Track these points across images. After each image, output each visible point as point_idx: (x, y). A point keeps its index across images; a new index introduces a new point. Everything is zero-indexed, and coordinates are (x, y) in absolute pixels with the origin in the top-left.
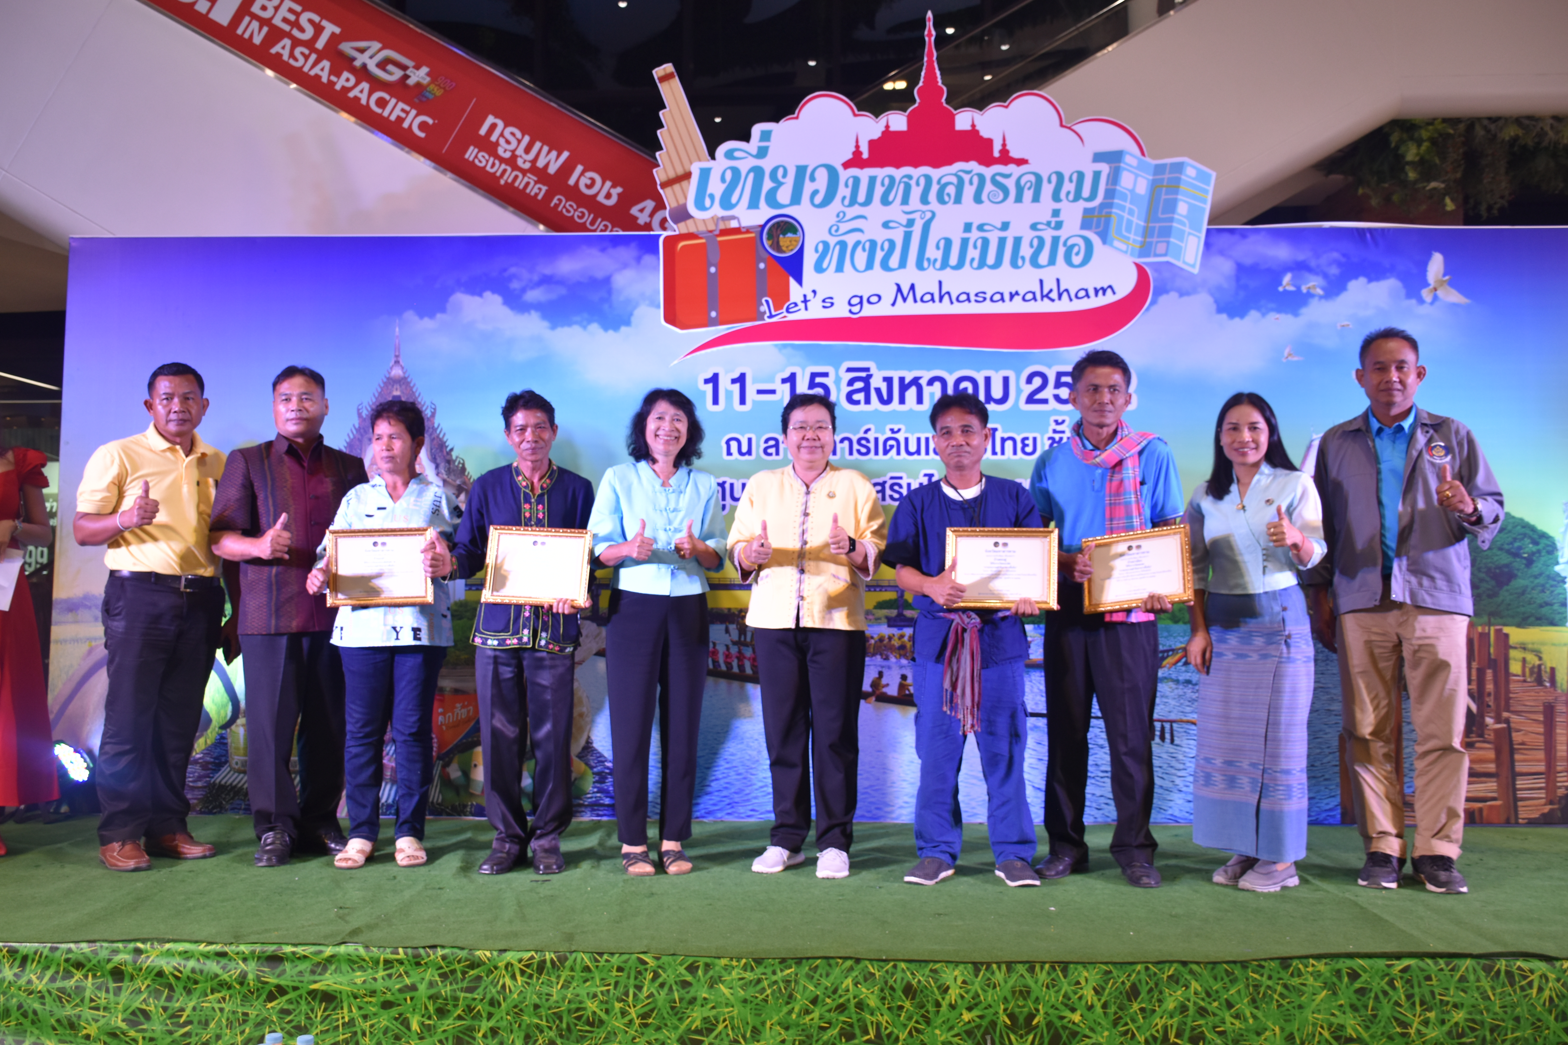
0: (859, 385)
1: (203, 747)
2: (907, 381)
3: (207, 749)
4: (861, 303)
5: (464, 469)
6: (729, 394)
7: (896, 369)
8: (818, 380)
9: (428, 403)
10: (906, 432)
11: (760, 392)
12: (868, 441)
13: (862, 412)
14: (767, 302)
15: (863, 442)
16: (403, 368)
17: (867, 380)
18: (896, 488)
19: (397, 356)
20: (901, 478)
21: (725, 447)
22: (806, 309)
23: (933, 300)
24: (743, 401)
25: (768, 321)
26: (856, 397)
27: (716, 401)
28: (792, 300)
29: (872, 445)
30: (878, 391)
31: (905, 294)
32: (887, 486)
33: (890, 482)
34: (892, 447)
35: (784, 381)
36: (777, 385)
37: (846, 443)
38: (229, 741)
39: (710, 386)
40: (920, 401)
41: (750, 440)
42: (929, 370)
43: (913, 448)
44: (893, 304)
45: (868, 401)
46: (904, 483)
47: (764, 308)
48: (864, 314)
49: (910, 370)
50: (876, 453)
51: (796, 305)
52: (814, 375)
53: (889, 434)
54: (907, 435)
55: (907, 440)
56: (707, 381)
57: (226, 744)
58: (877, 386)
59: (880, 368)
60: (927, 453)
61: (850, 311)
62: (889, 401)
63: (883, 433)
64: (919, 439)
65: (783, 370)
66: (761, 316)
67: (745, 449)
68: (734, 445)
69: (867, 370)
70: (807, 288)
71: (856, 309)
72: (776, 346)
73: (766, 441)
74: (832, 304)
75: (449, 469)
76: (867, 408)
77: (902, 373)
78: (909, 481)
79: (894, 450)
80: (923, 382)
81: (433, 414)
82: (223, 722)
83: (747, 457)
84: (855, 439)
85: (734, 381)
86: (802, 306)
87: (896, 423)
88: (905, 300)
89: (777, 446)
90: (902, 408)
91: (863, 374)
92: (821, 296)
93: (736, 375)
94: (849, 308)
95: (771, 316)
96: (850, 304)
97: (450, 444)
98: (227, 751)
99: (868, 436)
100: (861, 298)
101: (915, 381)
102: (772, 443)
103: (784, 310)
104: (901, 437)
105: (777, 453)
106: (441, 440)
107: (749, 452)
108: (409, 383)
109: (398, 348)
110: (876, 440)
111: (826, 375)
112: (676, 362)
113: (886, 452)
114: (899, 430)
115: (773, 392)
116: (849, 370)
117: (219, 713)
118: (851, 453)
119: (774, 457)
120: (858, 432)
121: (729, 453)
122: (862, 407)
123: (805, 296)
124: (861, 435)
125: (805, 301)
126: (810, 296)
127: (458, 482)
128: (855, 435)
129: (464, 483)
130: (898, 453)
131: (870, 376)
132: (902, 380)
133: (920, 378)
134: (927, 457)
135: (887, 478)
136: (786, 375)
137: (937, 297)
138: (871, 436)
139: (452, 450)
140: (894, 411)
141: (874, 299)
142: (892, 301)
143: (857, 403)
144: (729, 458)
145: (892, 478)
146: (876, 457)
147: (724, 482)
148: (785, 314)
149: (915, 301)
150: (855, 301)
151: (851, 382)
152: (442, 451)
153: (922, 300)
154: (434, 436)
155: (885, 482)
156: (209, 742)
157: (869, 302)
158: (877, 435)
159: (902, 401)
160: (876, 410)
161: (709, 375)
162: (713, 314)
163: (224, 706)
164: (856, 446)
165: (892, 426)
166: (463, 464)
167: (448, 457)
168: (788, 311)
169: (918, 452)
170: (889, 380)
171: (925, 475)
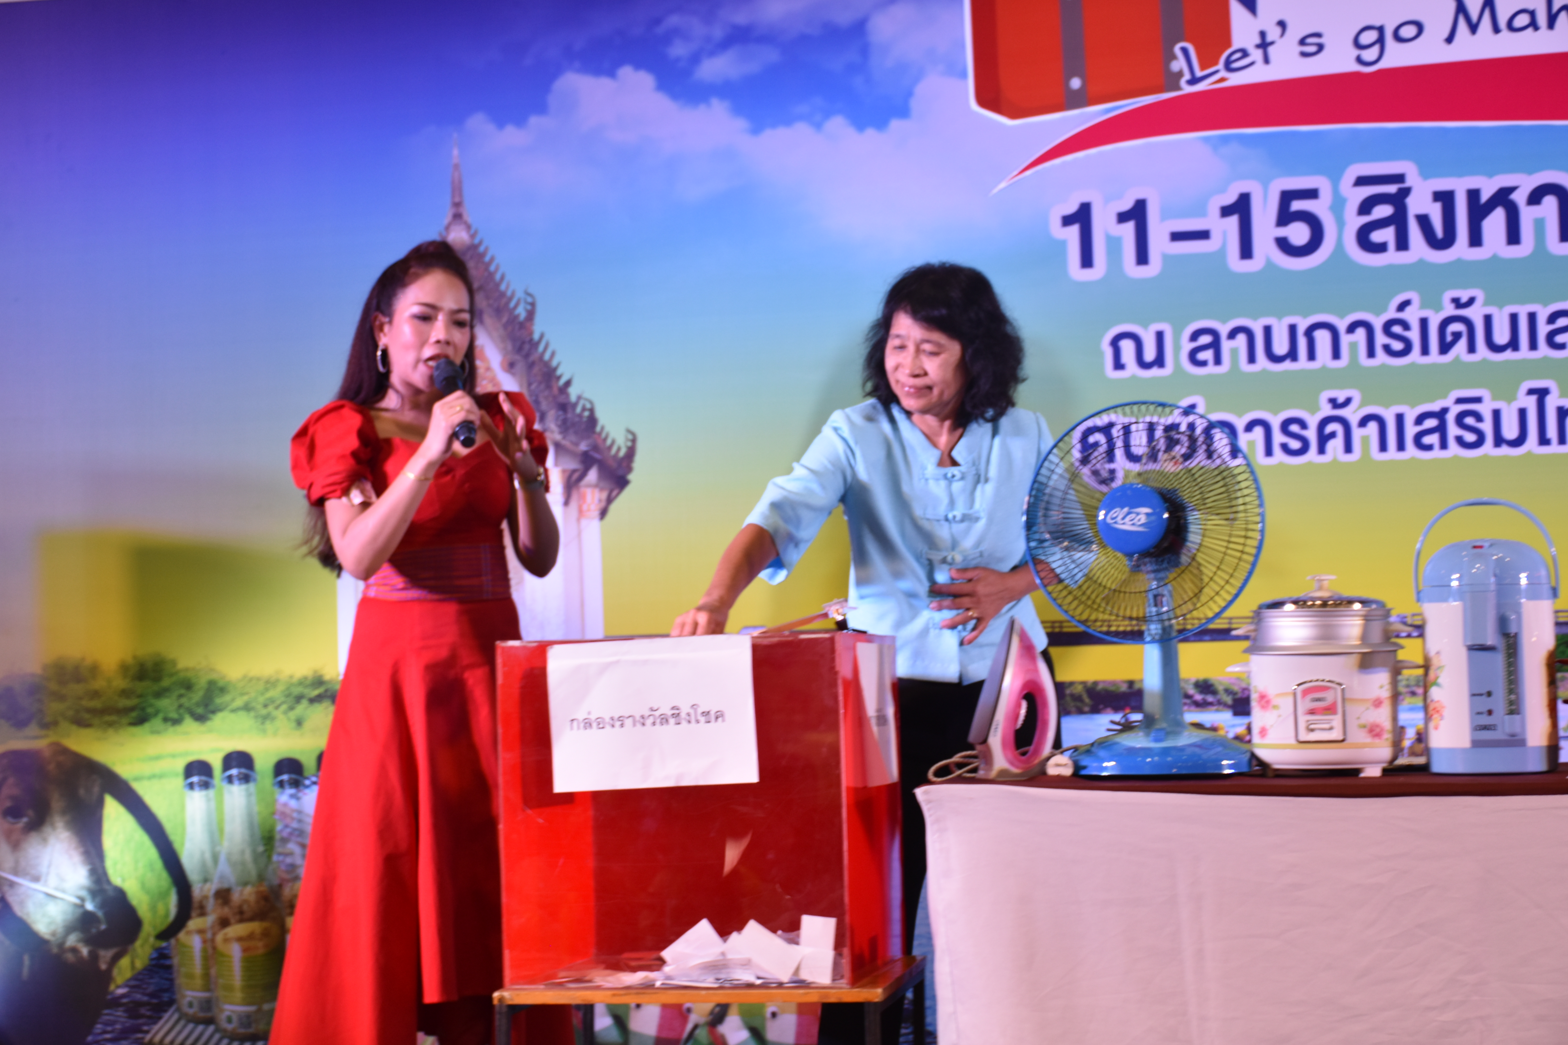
0: (1383, 211)
1: (128, 974)
2: (1485, 197)
3: (134, 978)
4: (1381, 41)
5: (592, 421)
6: (1114, 244)
7: (1460, 175)
8: (1297, 205)
9: (520, 294)
10: (1486, 303)
11: (1177, 237)
12: (1406, 326)
13: (1391, 268)
14: (1185, 51)
15: (1397, 329)
16: (468, 227)
17: (1399, 200)
18: (1470, 421)
19: (457, 205)
20: (1478, 400)
21: (1108, 352)
22: (1267, 60)
23: (1533, 24)
24: (1142, 258)
25: (1188, 89)
26: (1377, 236)
27: (1087, 261)
28: (1237, 43)
29: (1414, 335)
30: (1424, 221)
31: (1474, 16)
32: (1451, 417)
33: (1455, 410)
34: (1457, 336)
35: (1226, 211)
36: (1212, 221)
37: (1361, 333)
38: (175, 961)
39: (1074, 230)
40: (1513, 236)
41: (1160, 336)
42: (1530, 172)
43: (1501, 336)
44: (1450, 39)
45: (1402, 244)
46: (1485, 409)
47: (1179, 64)
48: (1387, 63)
49: (1490, 175)
50: (1425, 351)
51: (1245, 53)
52: (1287, 197)
53: (1450, 310)
54: (1488, 310)
55: (1488, 320)
56: (1067, 221)
57: (169, 968)
58: (1422, 211)
59: (1425, 174)
60: (1533, 346)
61: (1359, 60)
62: (1447, 242)
63: (1438, 308)
64: (1514, 318)
65: (1223, 190)
66: (1173, 81)
67: (1150, 354)
68: (1127, 347)
69: (1399, 178)
70: (1266, 19)
71: (1370, 55)
72: (1206, 139)
73: (1195, 336)
74: (1321, 47)
75: (565, 421)
76: (1403, 258)
77: (1473, 182)
78: (1497, 405)
79: (1462, 344)
80: (1520, 197)
81: (531, 315)
82: (162, 926)
83: (1155, 372)
84: (1378, 324)
85: (1122, 218)
86: (1256, 55)
87: (1465, 287)
88: (1473, 28)
89: (1215, 345)
90: (1476, 254)
91: (1392, 189)
92: (1295, 32)
93: (1127, 204)
94: (1356, 52)
95: (1194, 81)
96: (1357, 45)
97: (565, 372)
98: (171, 980)
99: (1406, 315)
100: (1381, 30)
101: (1503, 197)
102: (1205, 339)
103: (1221, 65)
104: (1475, 314)
105: (1218, 361)
106: (547, 364)
107: (1159, 361)
108: (482, 255)
109: (457, 189)
110: (1424, 323)
111: (1312, 194)
112: (1002, 185)
113: (1445, 348)
114: (1471, 301)
115: (1203, 235)
116: (1361, 181)
117: (153, 908)
118: (1371, 353)
119: (1211, 369)
120: (1384, 309)
121: (1118, 365)
122: (1392, 257)
123: (1263, 34)
124: (1391, 313)
125: (1264, 45)
126: (1273, 33)
127: (583, 447)
128: (1378, 314)
129: (595, 448)
130: (1472, 349)
131: (1406, 192)
132: (1473, 195)
133: (1512, 189)
134: (1534, 355)
135: (1448, 402)
136: (1230, 198)
137: (1542, 19)
138: (1412, 315)
139: (568, 383)
140: (1459, 262)
141: (1408, 32)
142: (1446, 33)
143: (1381, 248)
144: (1119, 374)
145: (1460, 401)
146: (1425, 360)
147: (1111, 425)
148: (1223, 74)
149: (1496, 30)
150: (1369, 37)
151: (1365, 207)
152: (549, 387)
153: (1510, 27)
154: (534, 357)
155: (1445, 411)
156: (139, 964)
157: (1398, 38)
158: (1424, 314)
159: (1476, 239)
160: (1421, 263)
161: (1072, 208)
162: (1076, 83)
163: (163, 895)
164: (1381, 339)
165: (1456, 294)
166: (592, 411)
167: (562, 399)
168: (1228, 67)
169: (1513, 344)
170: (1445, 198)
171: (1531, 392)
